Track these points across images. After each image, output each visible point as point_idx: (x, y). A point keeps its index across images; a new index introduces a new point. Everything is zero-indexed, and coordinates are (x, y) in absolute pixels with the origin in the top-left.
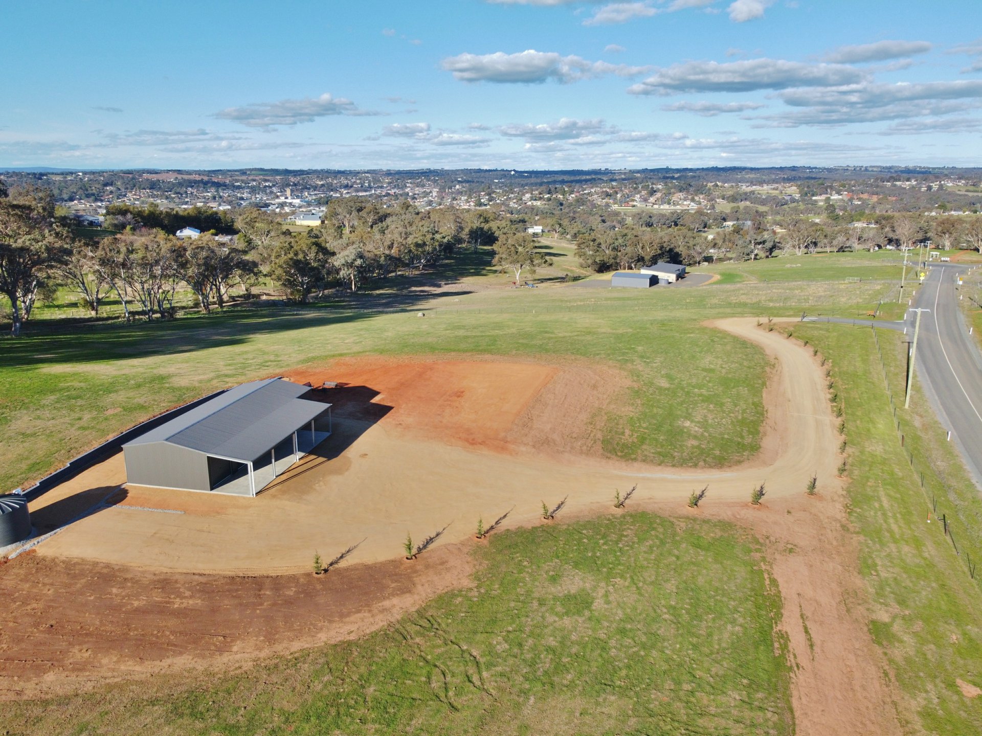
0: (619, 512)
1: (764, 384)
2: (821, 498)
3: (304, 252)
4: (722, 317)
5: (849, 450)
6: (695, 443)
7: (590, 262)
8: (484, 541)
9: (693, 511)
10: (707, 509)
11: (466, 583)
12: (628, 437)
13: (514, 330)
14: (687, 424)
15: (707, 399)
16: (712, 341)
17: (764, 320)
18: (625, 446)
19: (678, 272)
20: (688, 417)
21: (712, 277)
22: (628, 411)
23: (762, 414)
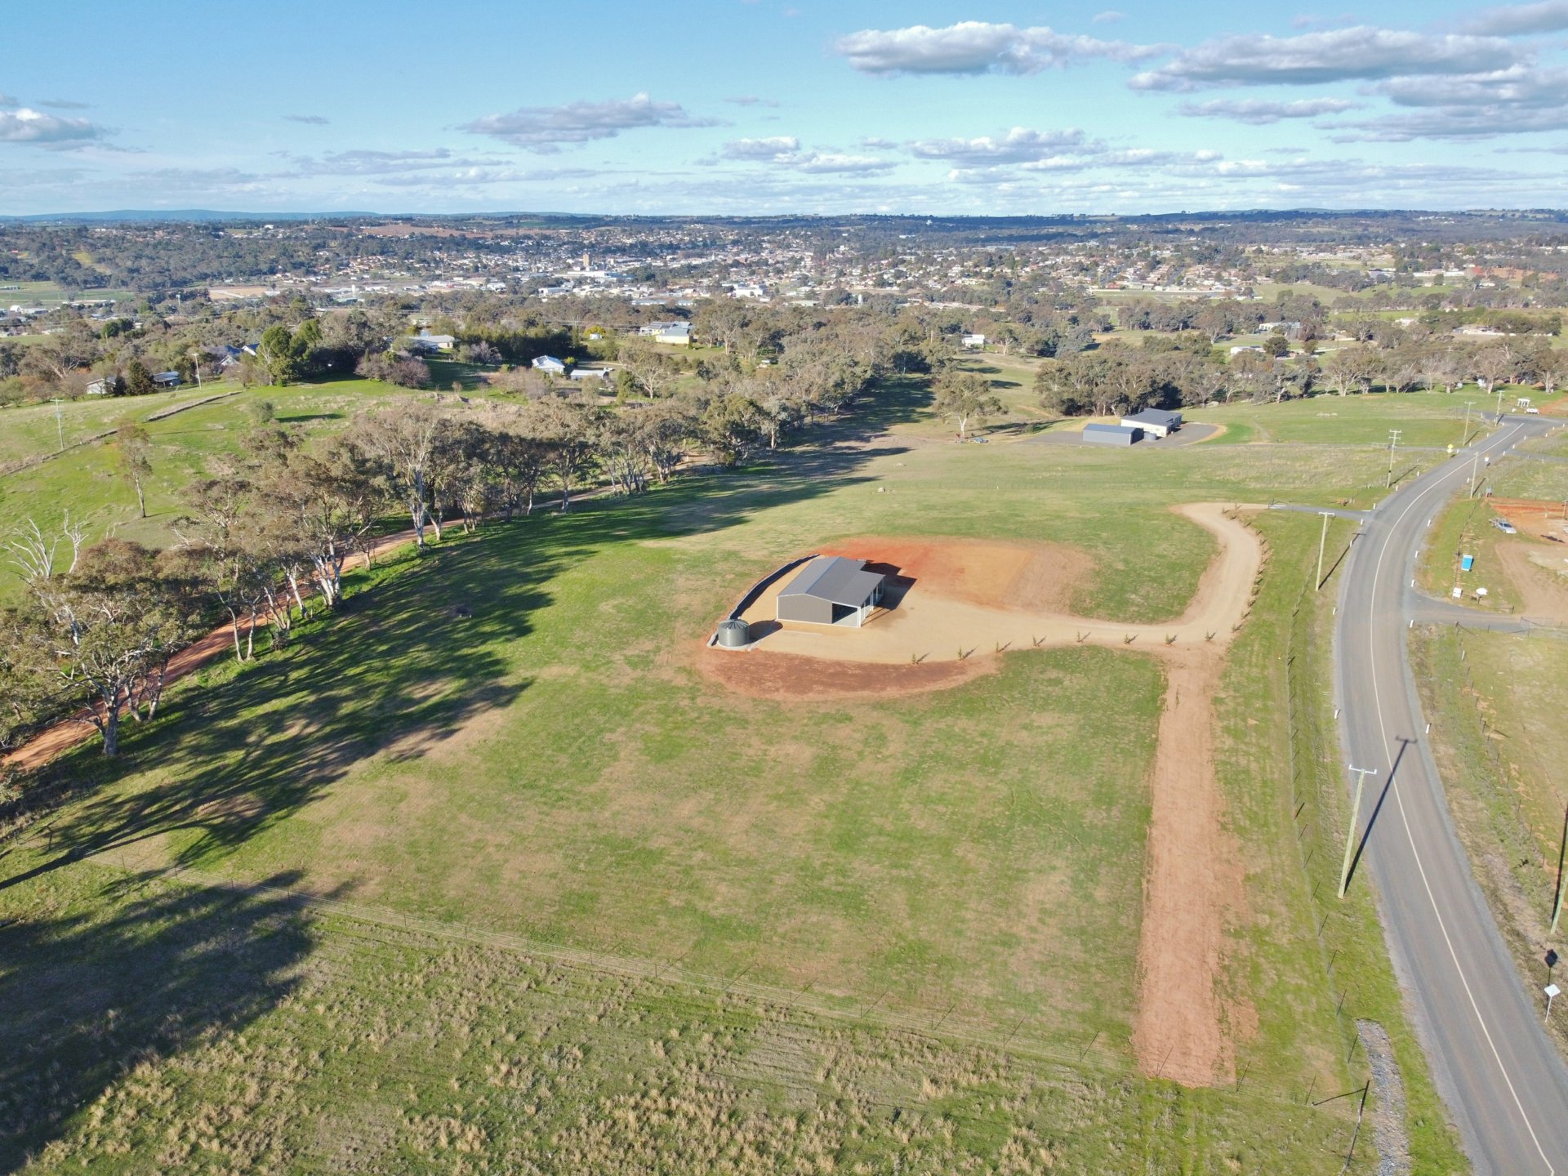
0: (1079, 644)
1: (1205, 569)
2: (1214, 643)
4: (1192, 502)
5: (1249, 617)
6: (1136, 609)
7: (1055, 400)
8: (1000, 655)
9: (1127, 646)
10: (1134, 646)
11: (994, 672)
12: (1088, 603)
13: (985, 513)
14: (1133, 596)
15: (1153, 580)
16: (1173, 528)
17: (1230, 506)
18: (1086, 609)
19: (1170, 424)
20: (1135, 592)
21: (1215, 429)
22: (1089, 586)
23: (1194, 592)
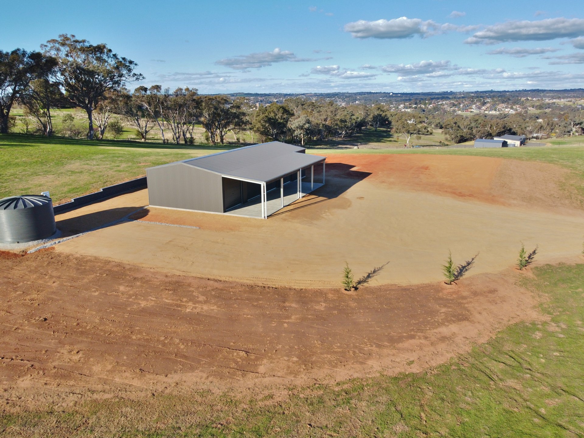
3: (274, 112)
11: (535, 315)
19: (521, 140)
